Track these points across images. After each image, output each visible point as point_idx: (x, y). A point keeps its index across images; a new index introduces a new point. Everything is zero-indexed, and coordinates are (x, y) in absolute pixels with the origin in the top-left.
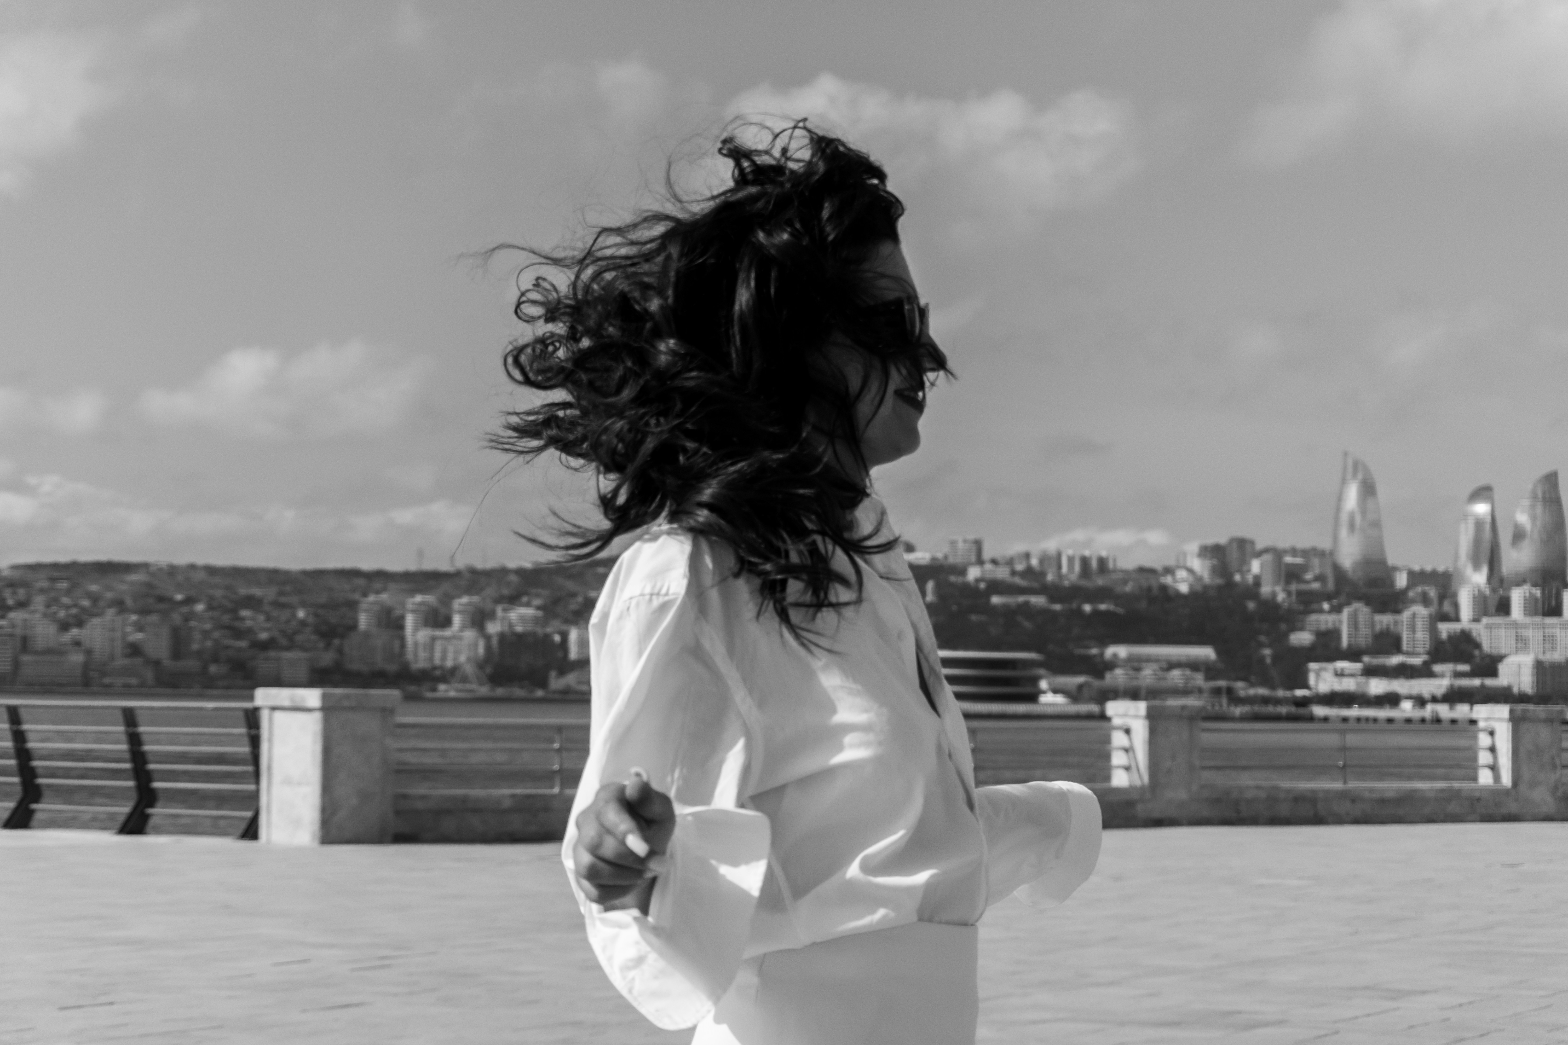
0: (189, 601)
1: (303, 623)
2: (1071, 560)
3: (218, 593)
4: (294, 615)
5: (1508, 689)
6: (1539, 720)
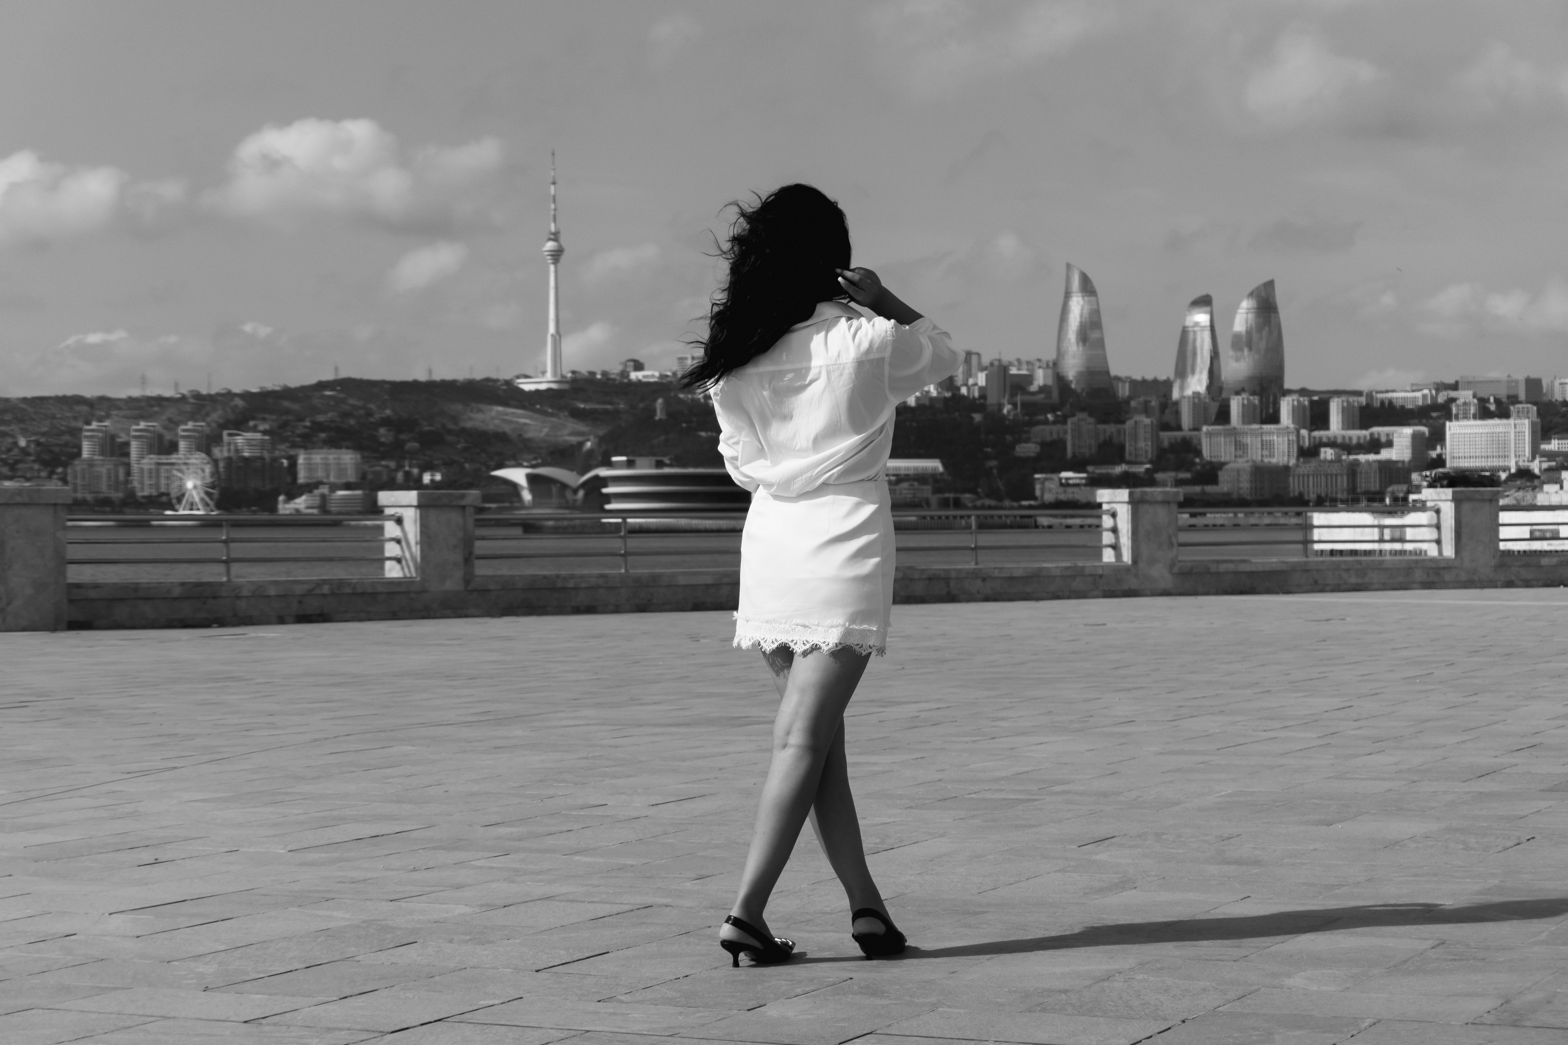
1: (24, 451)
4: (15, 444)
5: (1228, 494)
6: (1157, 502)
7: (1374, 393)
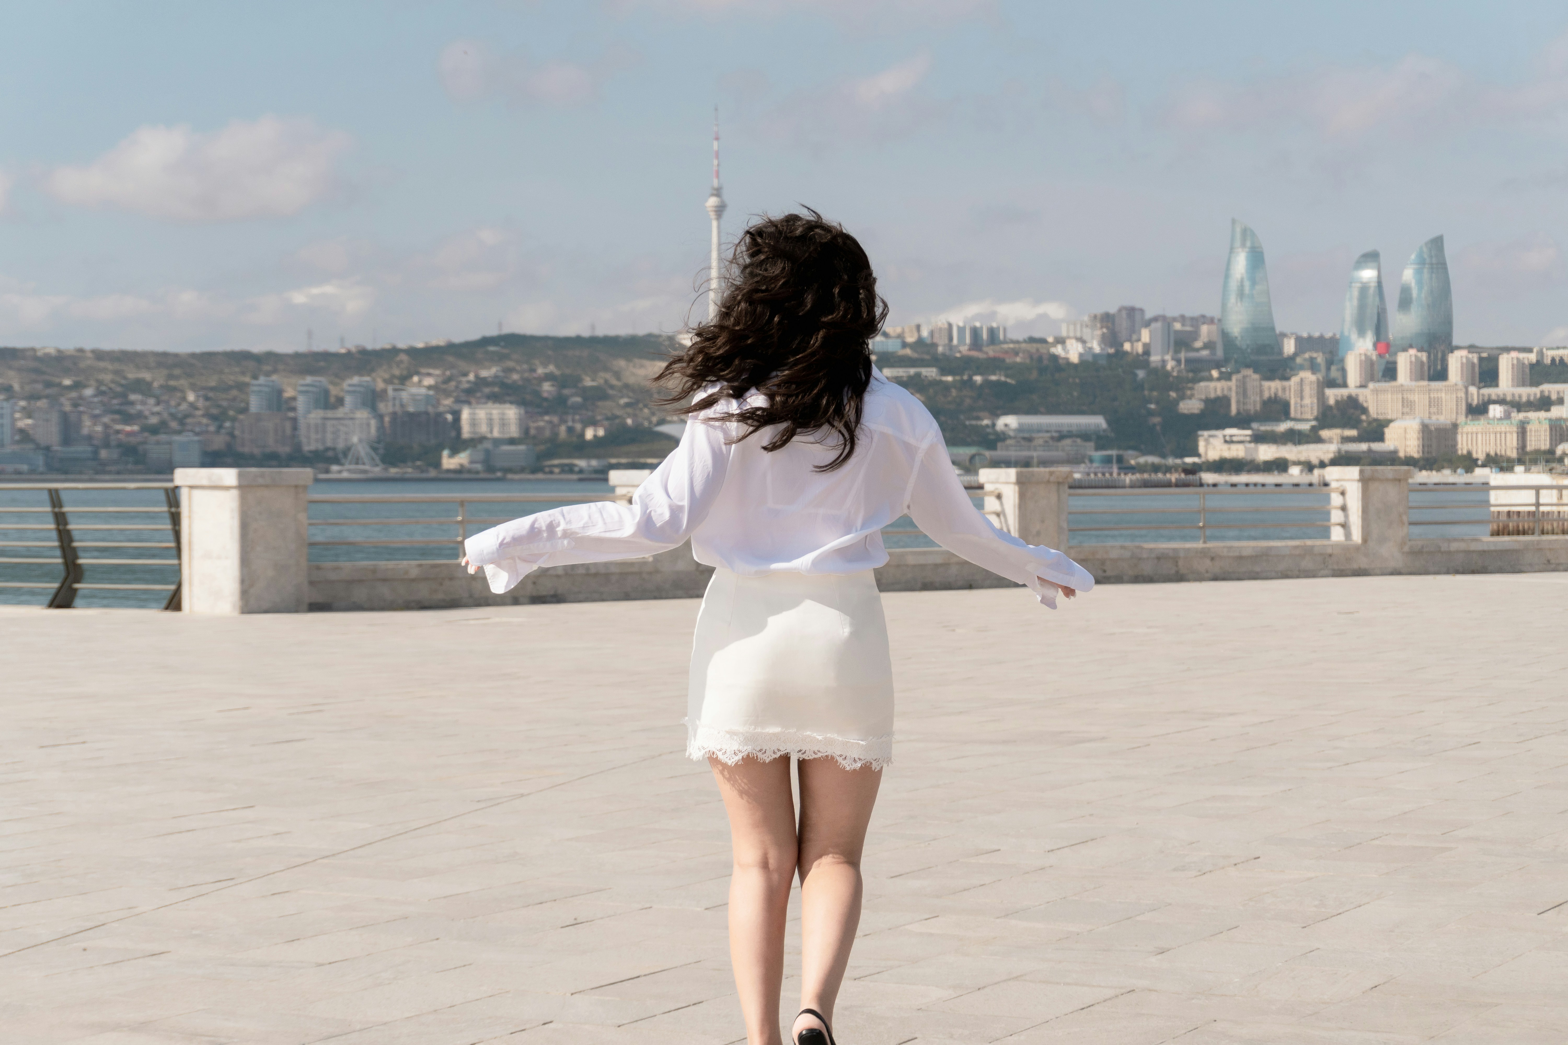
0: (77, 386)
1: (193, 406)
2: (961, 330)
3: (107, 378)
4: (184, 399)
5: (1395, 452)
6: (1387, 480)
7: (1544, 350)
